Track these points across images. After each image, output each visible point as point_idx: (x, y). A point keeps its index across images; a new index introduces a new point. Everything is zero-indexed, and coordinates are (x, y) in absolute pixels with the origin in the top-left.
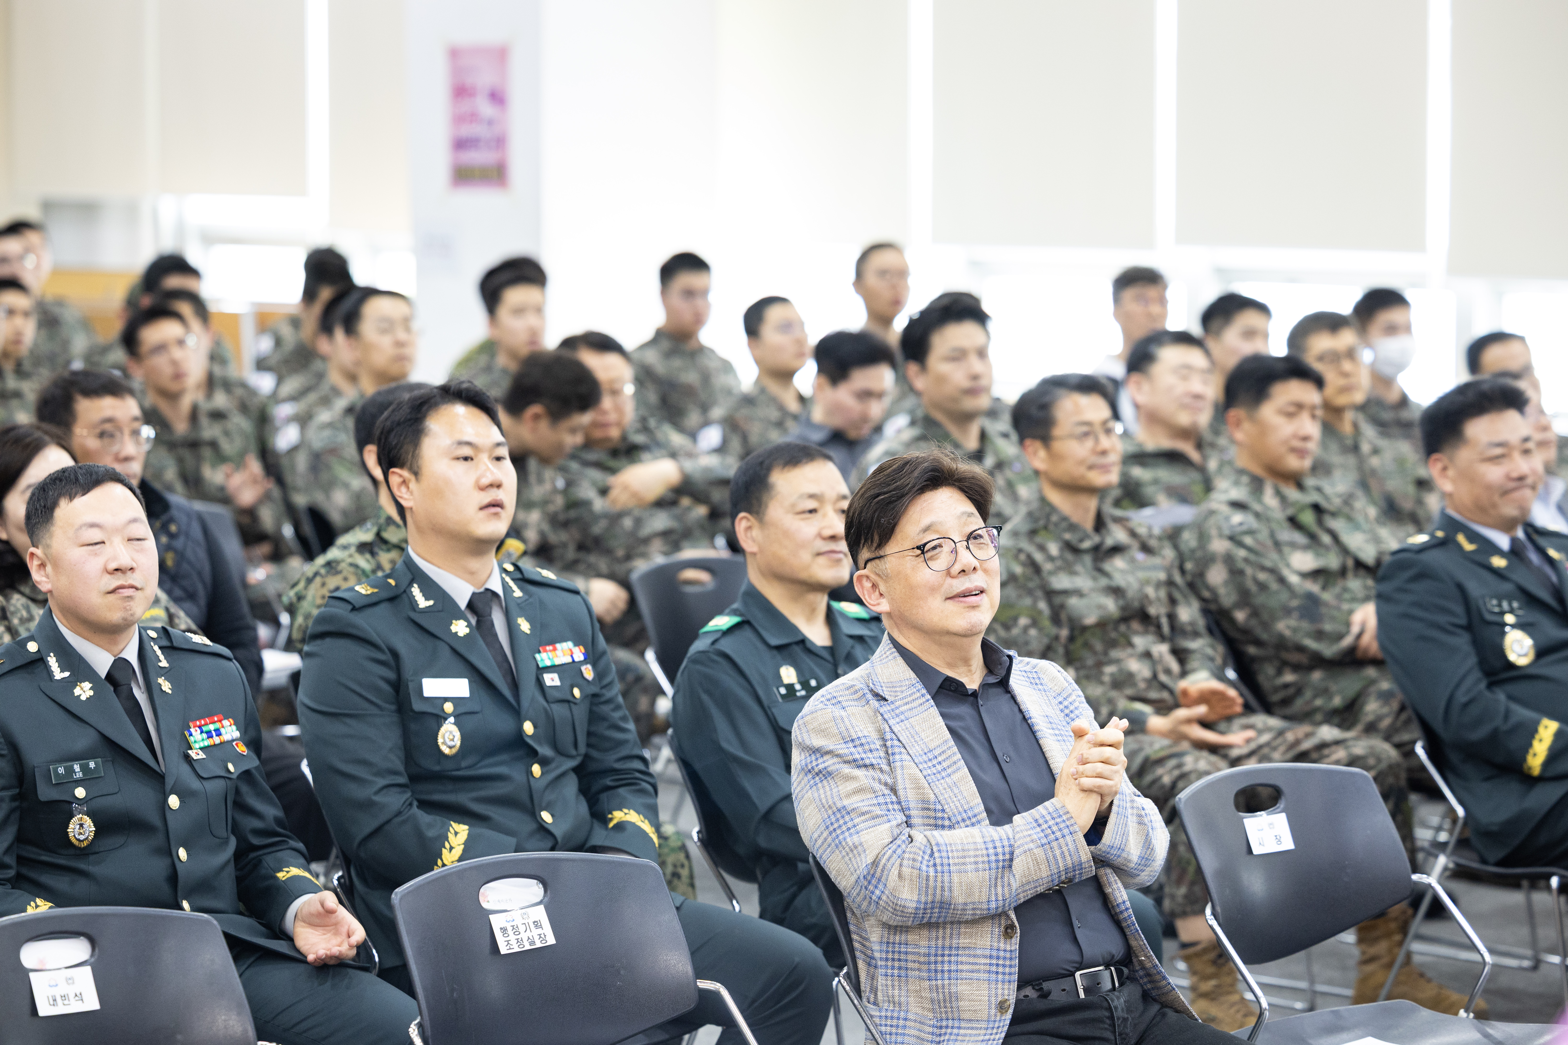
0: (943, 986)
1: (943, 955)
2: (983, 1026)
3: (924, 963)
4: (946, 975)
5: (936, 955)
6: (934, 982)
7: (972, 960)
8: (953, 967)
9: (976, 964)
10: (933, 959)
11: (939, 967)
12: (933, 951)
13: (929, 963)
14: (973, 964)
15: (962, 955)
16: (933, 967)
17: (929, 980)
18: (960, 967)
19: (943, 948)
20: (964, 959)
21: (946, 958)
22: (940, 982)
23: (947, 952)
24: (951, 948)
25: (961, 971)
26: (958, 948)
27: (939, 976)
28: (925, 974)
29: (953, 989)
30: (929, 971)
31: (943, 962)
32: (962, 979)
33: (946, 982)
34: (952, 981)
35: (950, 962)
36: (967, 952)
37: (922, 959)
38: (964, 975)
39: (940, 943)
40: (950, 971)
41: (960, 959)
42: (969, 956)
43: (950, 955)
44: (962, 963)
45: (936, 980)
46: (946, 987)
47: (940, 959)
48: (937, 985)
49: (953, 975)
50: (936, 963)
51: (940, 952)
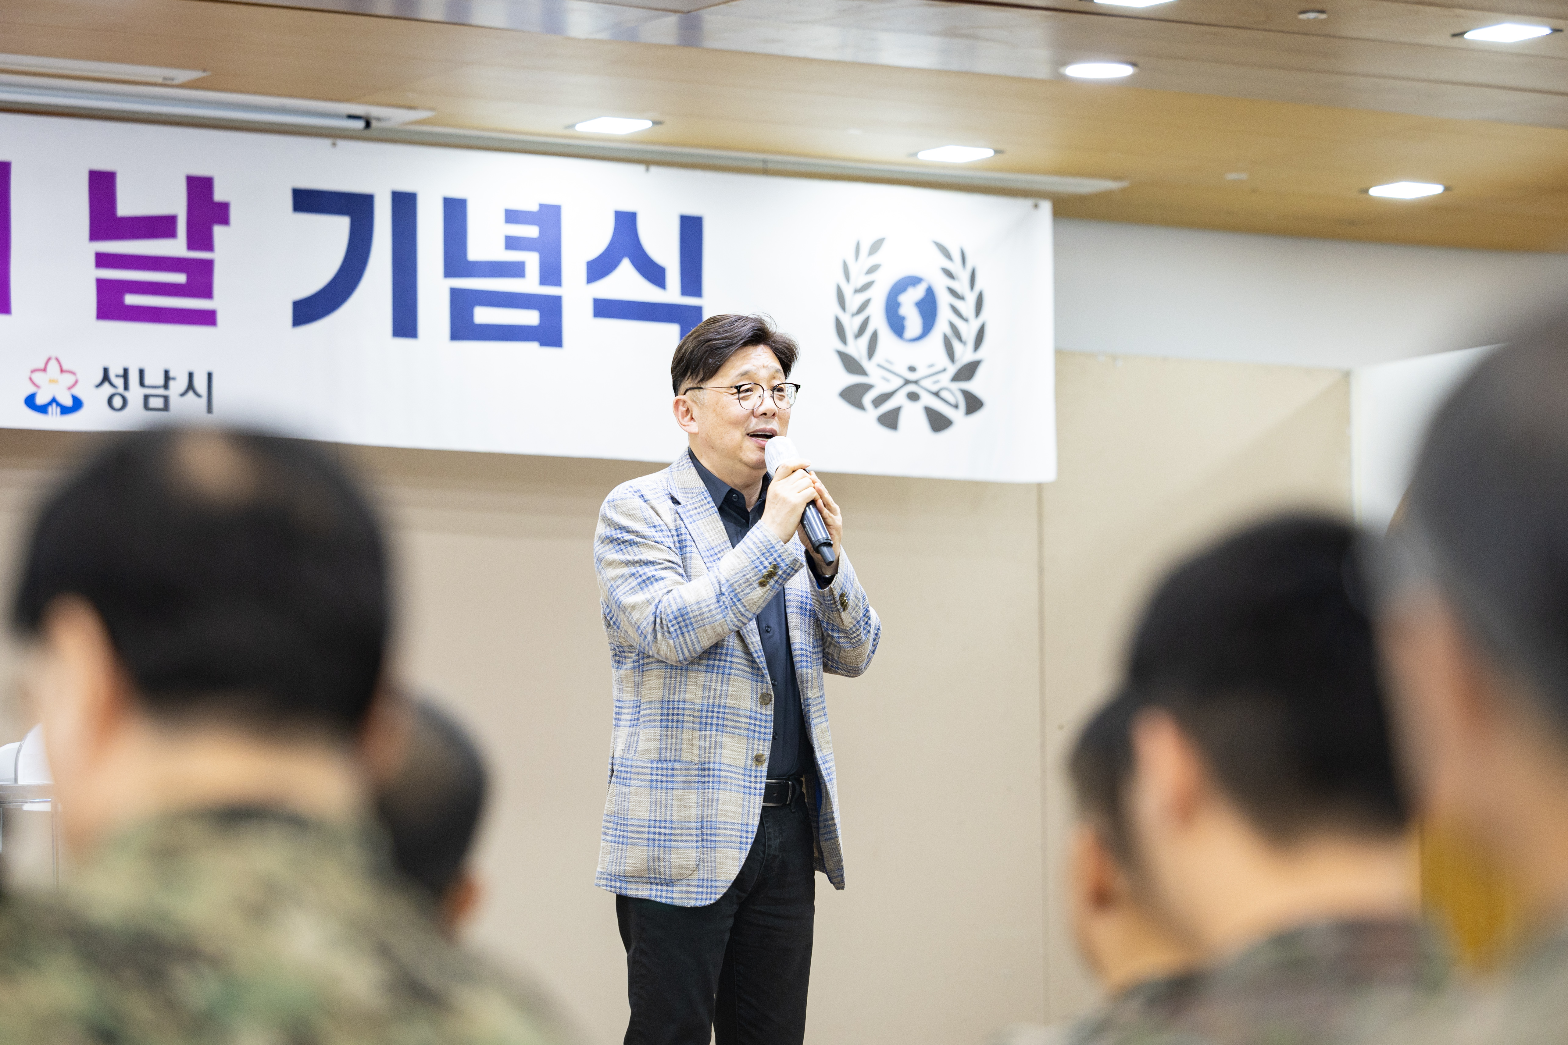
0: (711, 736)
1: (713, 712)
2: (741, 772)
3: (698, 717)
4: (714, 727)
5: (707, 711)
6: (703, 733)
7: (735, 718)
8: (720, 722)
9: (739, 722)
10: (704, 714)
11: (709, 721)
12: (705, 708)
13: (701, 717)
14: (736, 721)
15: (728, 713)
16: (704, 720)
17: (700, 730)
18: (726, 723)
19: (713, 705)
20: (729, 716)
21: (715, 715)
22: (708, 733)
23: (716, 710)
24: (719, 706)
25: (727, 726)
26: (725, 707)
27: (708, 727)
28: (697, 726)
29: (719, 739)
30: (701, 723)
31: (712, 717)
32: (726, 732)
33: (714, 733)
34: (719, 733)
35: (718, 718)
36: (732, 711)
37: (696, 714)
38: (728, 729)
39: (711, 701)
40: (717, 725)
41: (726, 716)
42: (733, 714)
43: (718, 712)
44: (727, 719)
45: (705, 730)
46: (713, 737)
47: (710, 714)
48: (705, 735)
49: (720, 728)
50: (707, 717)
51: (710, 709)
